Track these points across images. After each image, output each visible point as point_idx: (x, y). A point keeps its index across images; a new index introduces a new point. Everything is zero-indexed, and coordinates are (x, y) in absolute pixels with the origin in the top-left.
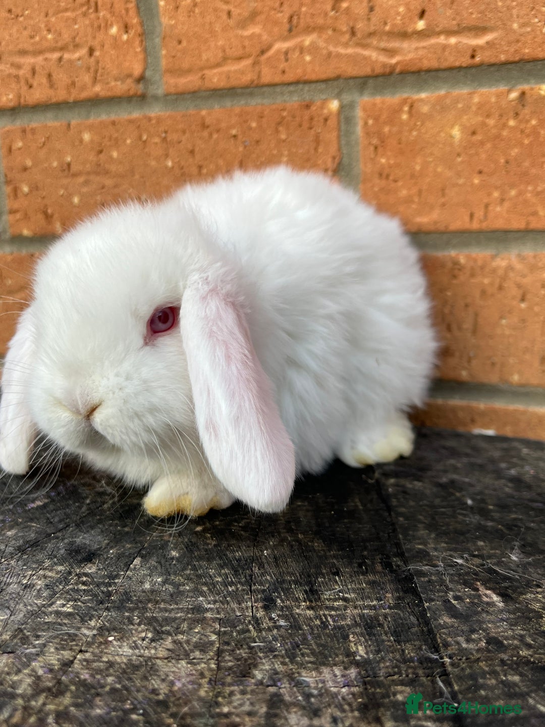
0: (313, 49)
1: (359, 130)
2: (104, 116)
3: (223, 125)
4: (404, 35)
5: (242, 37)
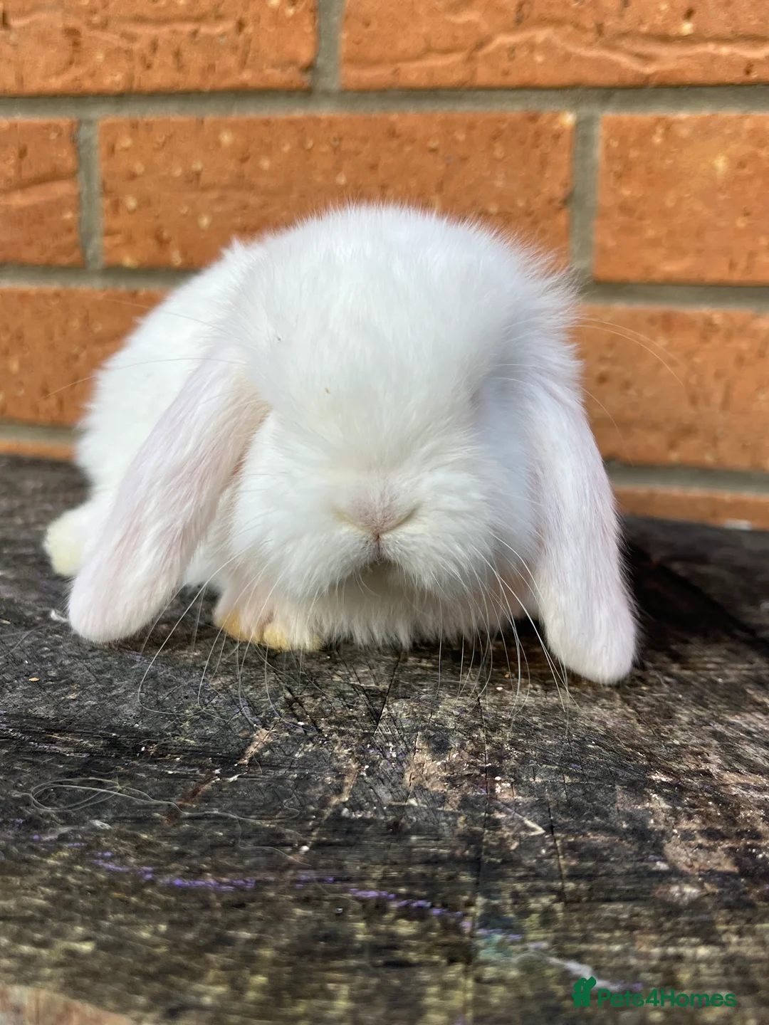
0: (547, 47)
1: (598, 153)
2: (252, 113)
3: (420, 135)
4: (665, 39)
5: (454, 24)
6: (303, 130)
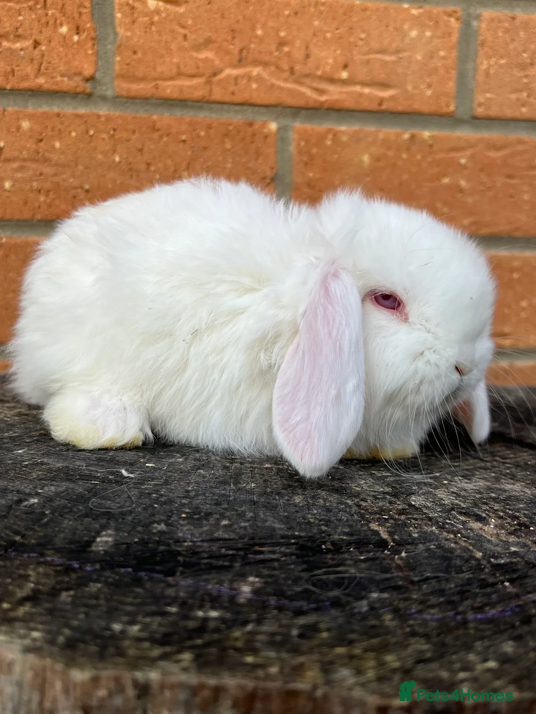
0: (259, 79)
1: (292, 148)
2: (45, 107)
3: (174, 131)
4: (332, 80)
5: (196, 58)
6: (86, 122)
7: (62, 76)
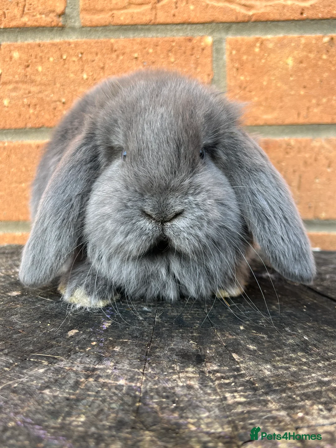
0: (196, 1)
1: (226, 57)
3: (128, 50)
6: (60, 49)
7: (40, 14)
